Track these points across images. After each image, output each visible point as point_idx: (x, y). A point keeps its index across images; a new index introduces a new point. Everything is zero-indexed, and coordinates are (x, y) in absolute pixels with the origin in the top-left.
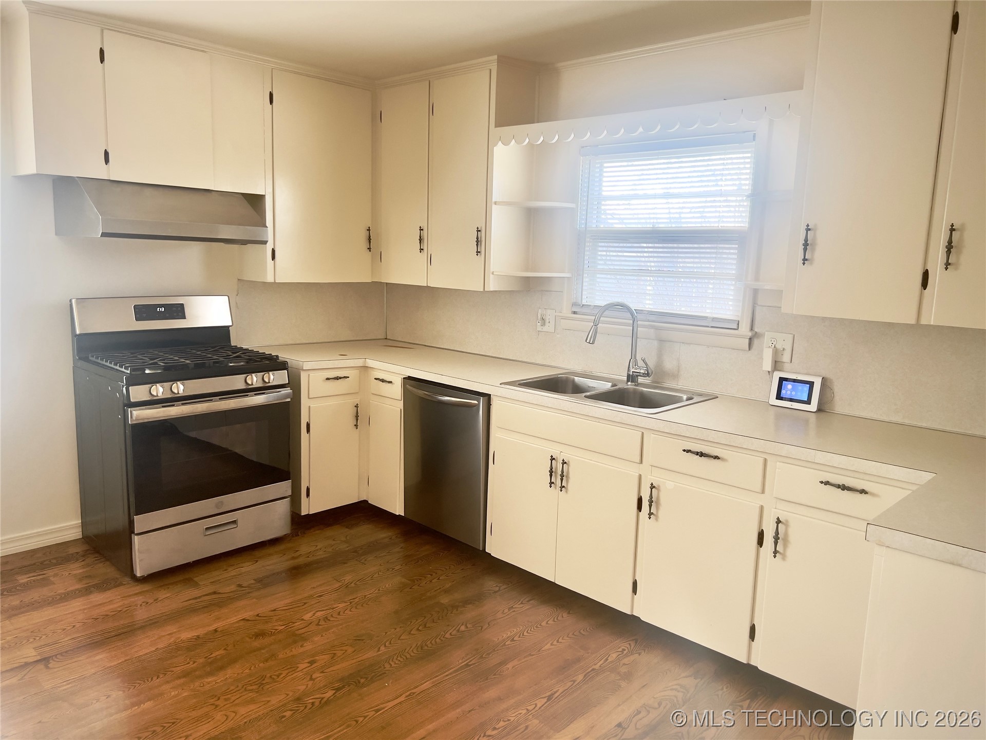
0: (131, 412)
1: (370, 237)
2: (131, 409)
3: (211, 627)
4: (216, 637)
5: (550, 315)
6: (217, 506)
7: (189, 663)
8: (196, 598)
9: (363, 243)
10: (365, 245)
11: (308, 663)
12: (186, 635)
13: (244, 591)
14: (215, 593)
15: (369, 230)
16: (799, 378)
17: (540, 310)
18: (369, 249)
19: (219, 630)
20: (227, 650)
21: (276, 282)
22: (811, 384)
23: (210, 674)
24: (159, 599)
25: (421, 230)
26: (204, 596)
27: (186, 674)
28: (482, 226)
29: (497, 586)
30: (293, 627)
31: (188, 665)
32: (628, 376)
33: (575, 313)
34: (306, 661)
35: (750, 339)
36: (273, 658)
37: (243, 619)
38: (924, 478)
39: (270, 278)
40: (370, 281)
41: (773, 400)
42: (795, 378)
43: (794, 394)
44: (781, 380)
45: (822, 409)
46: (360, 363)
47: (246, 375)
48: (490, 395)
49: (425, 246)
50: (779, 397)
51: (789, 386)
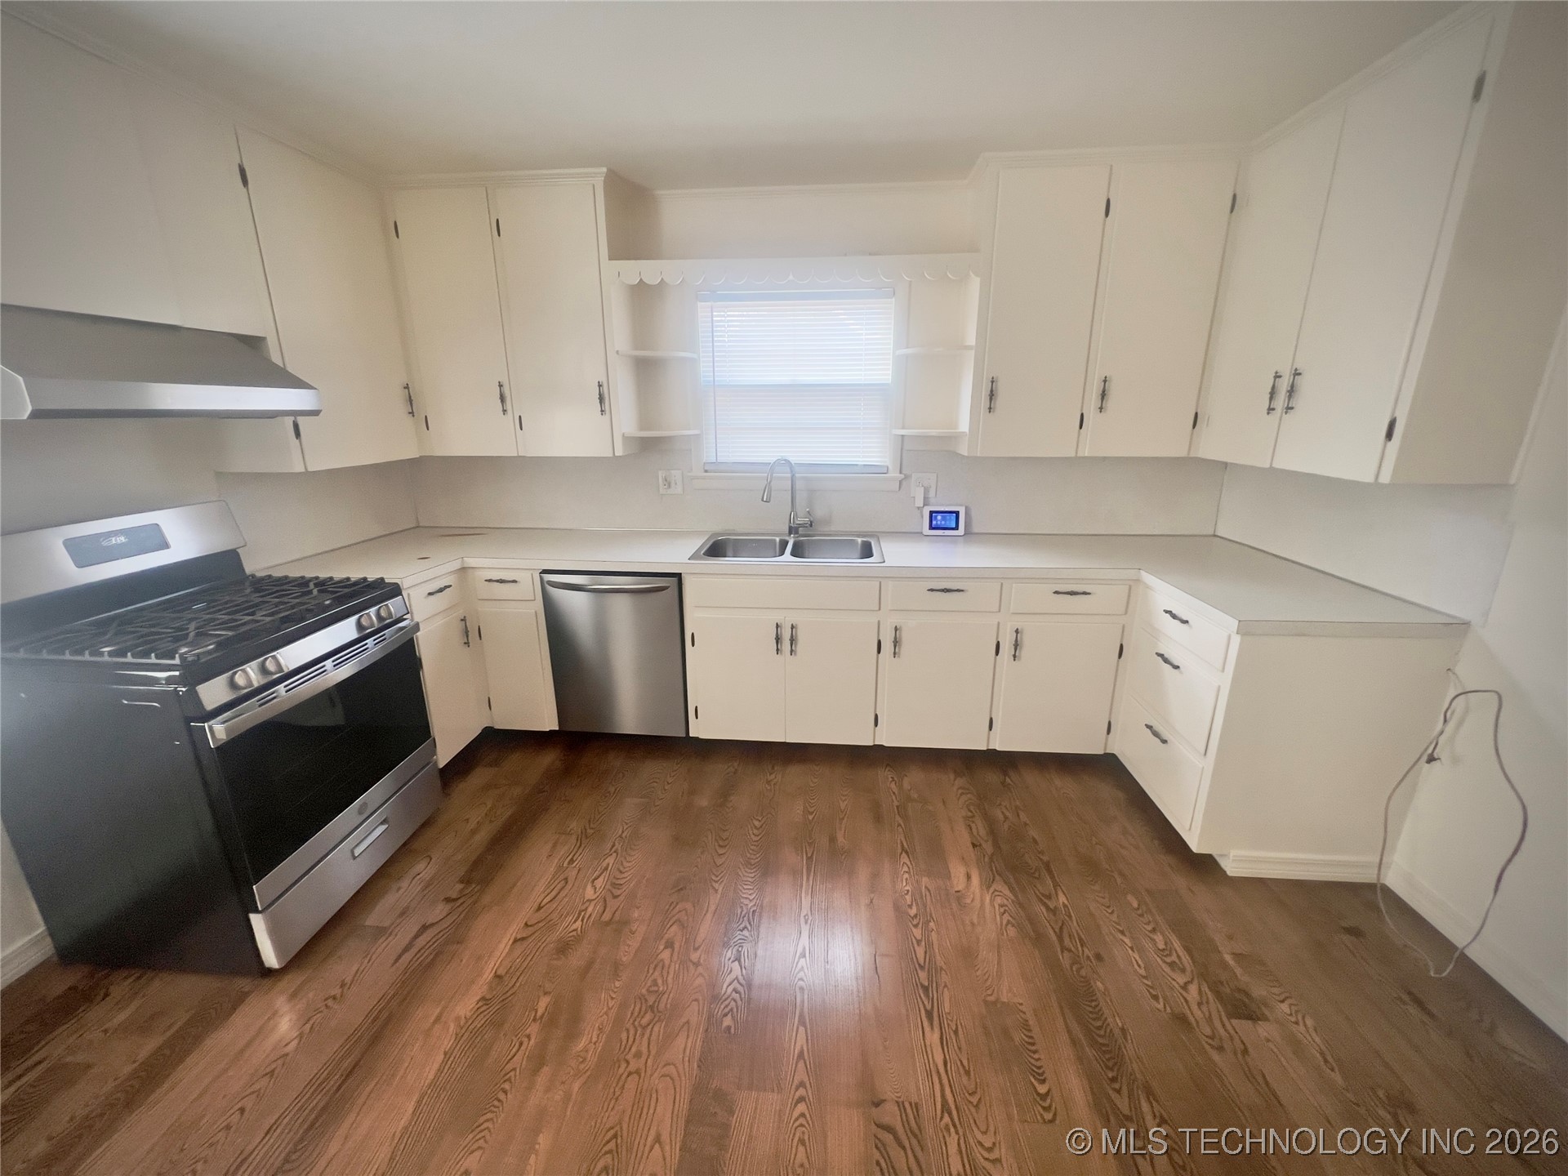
0: (211, 728)
1: (410, 397)
2: (211, 723)
3: (487, 974)
4: (510, 985)
5: (676, 475)
6: (360, 812)
7: (521, 1044)
8: (406, 950)
9: (402, 408)
10: (404, 408)
11: (666, 948)
12: (465, 1007)
13: (465, 905)
14: (425, 928)
15: (407, 387)
16: (947, 510)
17: (660, 473)
18: (412, 413)
19: (501, 972)
20: (550, 993)
21: (310, 470)
22: (957, 513)
23: (572, 1035)
24: (348, 980)
25: (501, 386)
26: (416, 937)
27: (538, 1061)
28: (603, 380)
29: (729, 767)
30: (590, 915)
31: (523, 1048)
32: (790, 528)
33: (706, 471)
34: (662, 947)
35: (900, 482)
36: (621, 968)
37: (516, 941)
38: (1132, 574)
39: (300, 468)
40: (418, 456)
41: (926, 530)
42: (942, 510)
43: (943, 522)
44: (931, 513)
45: (968, 532)
46: (457, 565)
47: (357, 616)
48: (681, 574)
49: (508, 406)
50: (931, 528)
51: (939, 517)
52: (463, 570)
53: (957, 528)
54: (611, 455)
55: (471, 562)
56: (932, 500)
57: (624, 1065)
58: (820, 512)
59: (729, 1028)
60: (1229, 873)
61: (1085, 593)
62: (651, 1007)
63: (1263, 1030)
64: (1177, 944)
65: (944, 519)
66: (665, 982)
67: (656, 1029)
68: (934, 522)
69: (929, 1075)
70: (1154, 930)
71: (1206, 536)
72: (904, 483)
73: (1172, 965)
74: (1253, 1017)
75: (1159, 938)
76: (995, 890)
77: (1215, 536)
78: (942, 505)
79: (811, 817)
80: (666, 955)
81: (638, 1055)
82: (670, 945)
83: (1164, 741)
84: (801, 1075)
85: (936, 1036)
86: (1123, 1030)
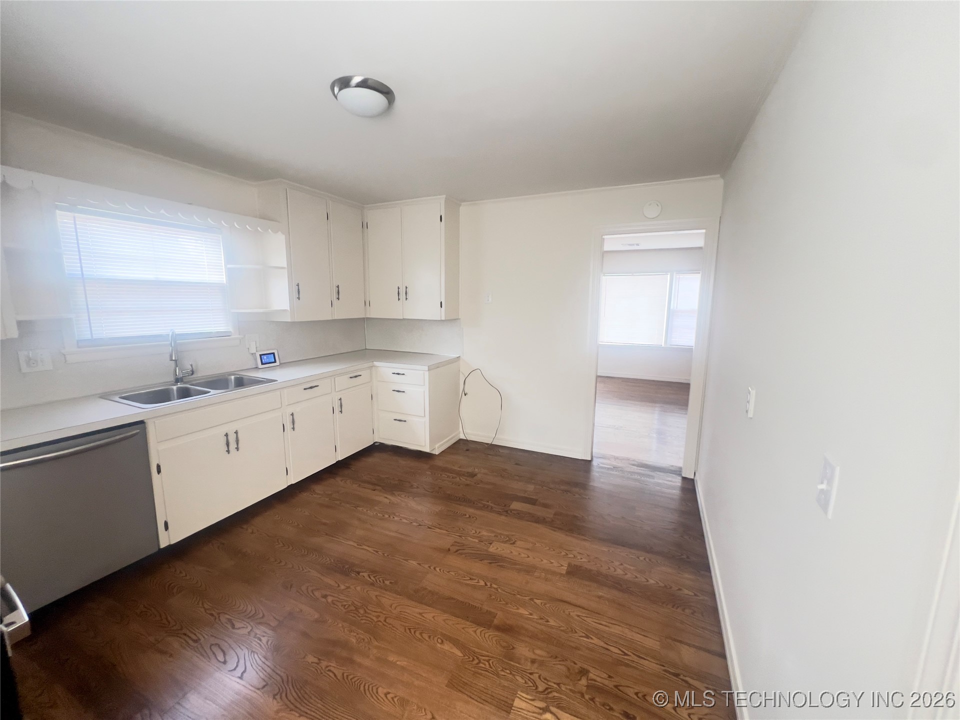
5: (43, 353)
16: (268, 352)
20: (306, 655)
22: (274, 354)
32: (177, 379)
33: (81, 347)
35: (241, 340)
38: (370, 364)
41: (260, 366)
42: (266, 353)
43: (268, 360)
44: (261, 356)
45: (280, 363)
50: (262, 364)
51: (265, 357)
53: (275, 362)
57: (380, 624)
59: (390, 583)
60: (437, 454)
62: (356, 609)
63: (479, 476)
64: (449, 474)
65: (267, 358)
66: (347, 601)
67: (370, 608)
68: (263, 361)
69: (448, 536)
70: (441, 475)
71: (362, 350)
72: (243, 340)
73: (453, 478)
74: (476, 475)
75: (443, 475)
77: (366, 349)
78: (264, 350)
79: (301, 526)
80: (330, 599)
81: (378, 617)
82: (325, 596)
83: (405, 421)
84: (426, 566)
85: (438, 529)
86: (463, 495)
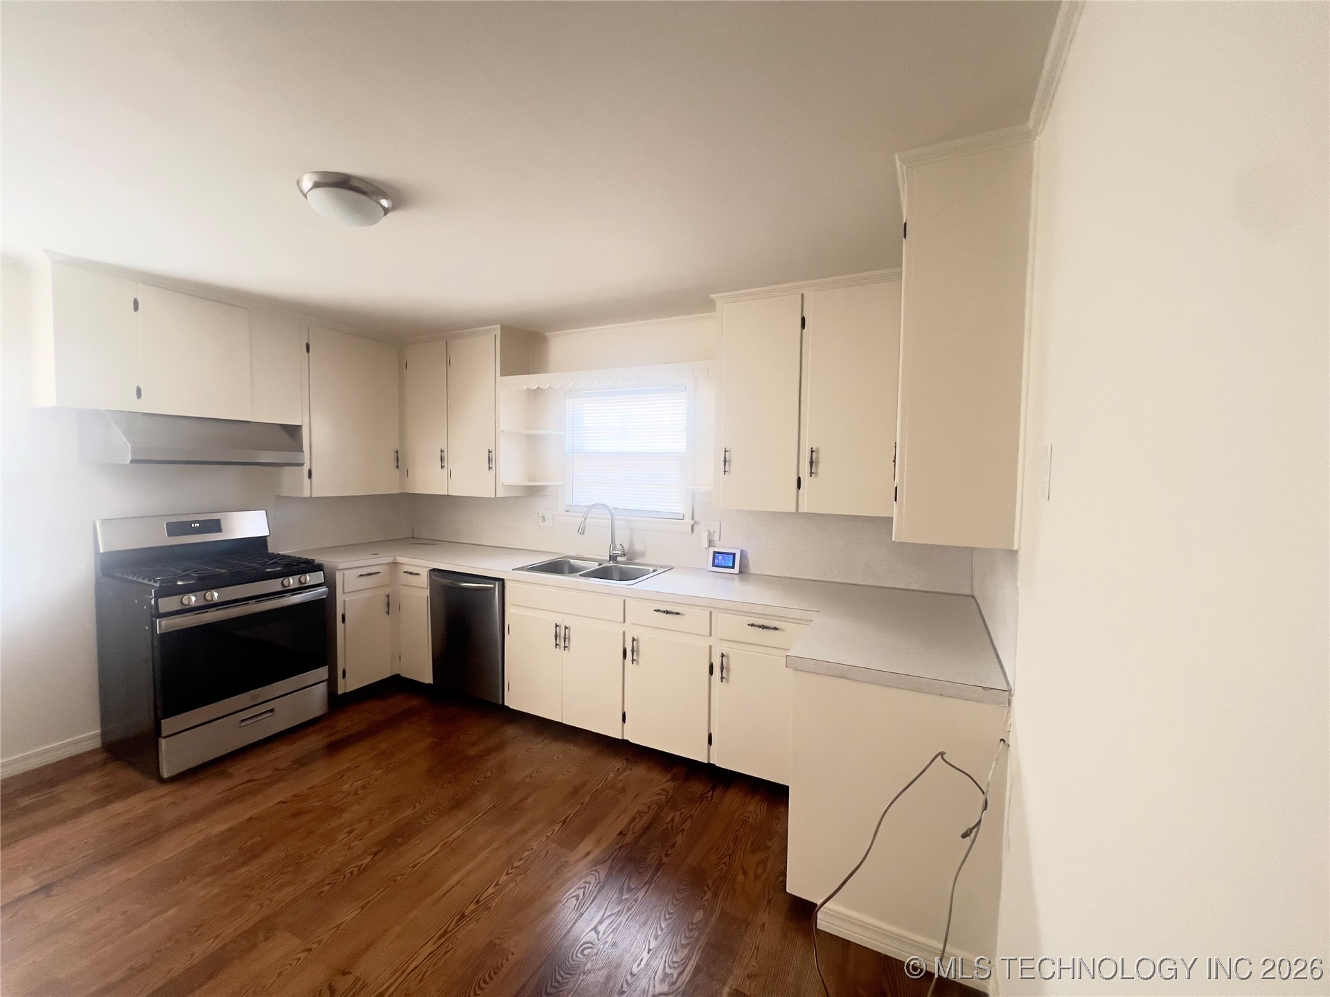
0: (160, 622)
1: (398, 457)
2: (160, 619)
3: (245, 816)
4: (250, 825)
5: (548, 514)
6: (253, 699)
7: (220, 857)
8: (229, 789)
9: (393, 463)
11: (347, 833)
13: (282, 774)
14: (250, 781)
15: (397, 452)
17: (540, 510)
18: (397, 467)
19: (254, 817)
20: (263, 836)
21: (313, 496)
22: (734, 555)
23: (244, 864)
24: (189, 797)
25: (442, 451)
27: (216, 870)
28: (492, 448)
30: (331, 801)
31: (220, 860)
32: (610, 557)
33: (567, 511)
34: (345, 832)
35: (692, 526)
36: (311, 836)
37: (280, 802)
38: (811, 616)
39: (306, 494)
40: (398, 492)
41: (710, 567)
42: (725, 551)
43: (723, 562)
44: (715, 553)
45: (741, 572)
46: (389, 560)
47: (282, 579)
48: (504, 579)
49: (445, 464)
50: (714, 565)
51: (720, 557)
52: (395, 564)
53: (733, 567)
54: (494, 497)
55: (400, 559)
56: (717, 543)
58: (638, 547)
61: (775, 629)
62: (299, 864)
65: (723, 559)
66: (322, 852)
67: (286, 877)
68: (716, 561)
72: (696, 527)
76: (596, 871)
77: (971, 596)
78: (725, 548)
80: (341, 837)
82: (350, 832)
85: (432, 948)
